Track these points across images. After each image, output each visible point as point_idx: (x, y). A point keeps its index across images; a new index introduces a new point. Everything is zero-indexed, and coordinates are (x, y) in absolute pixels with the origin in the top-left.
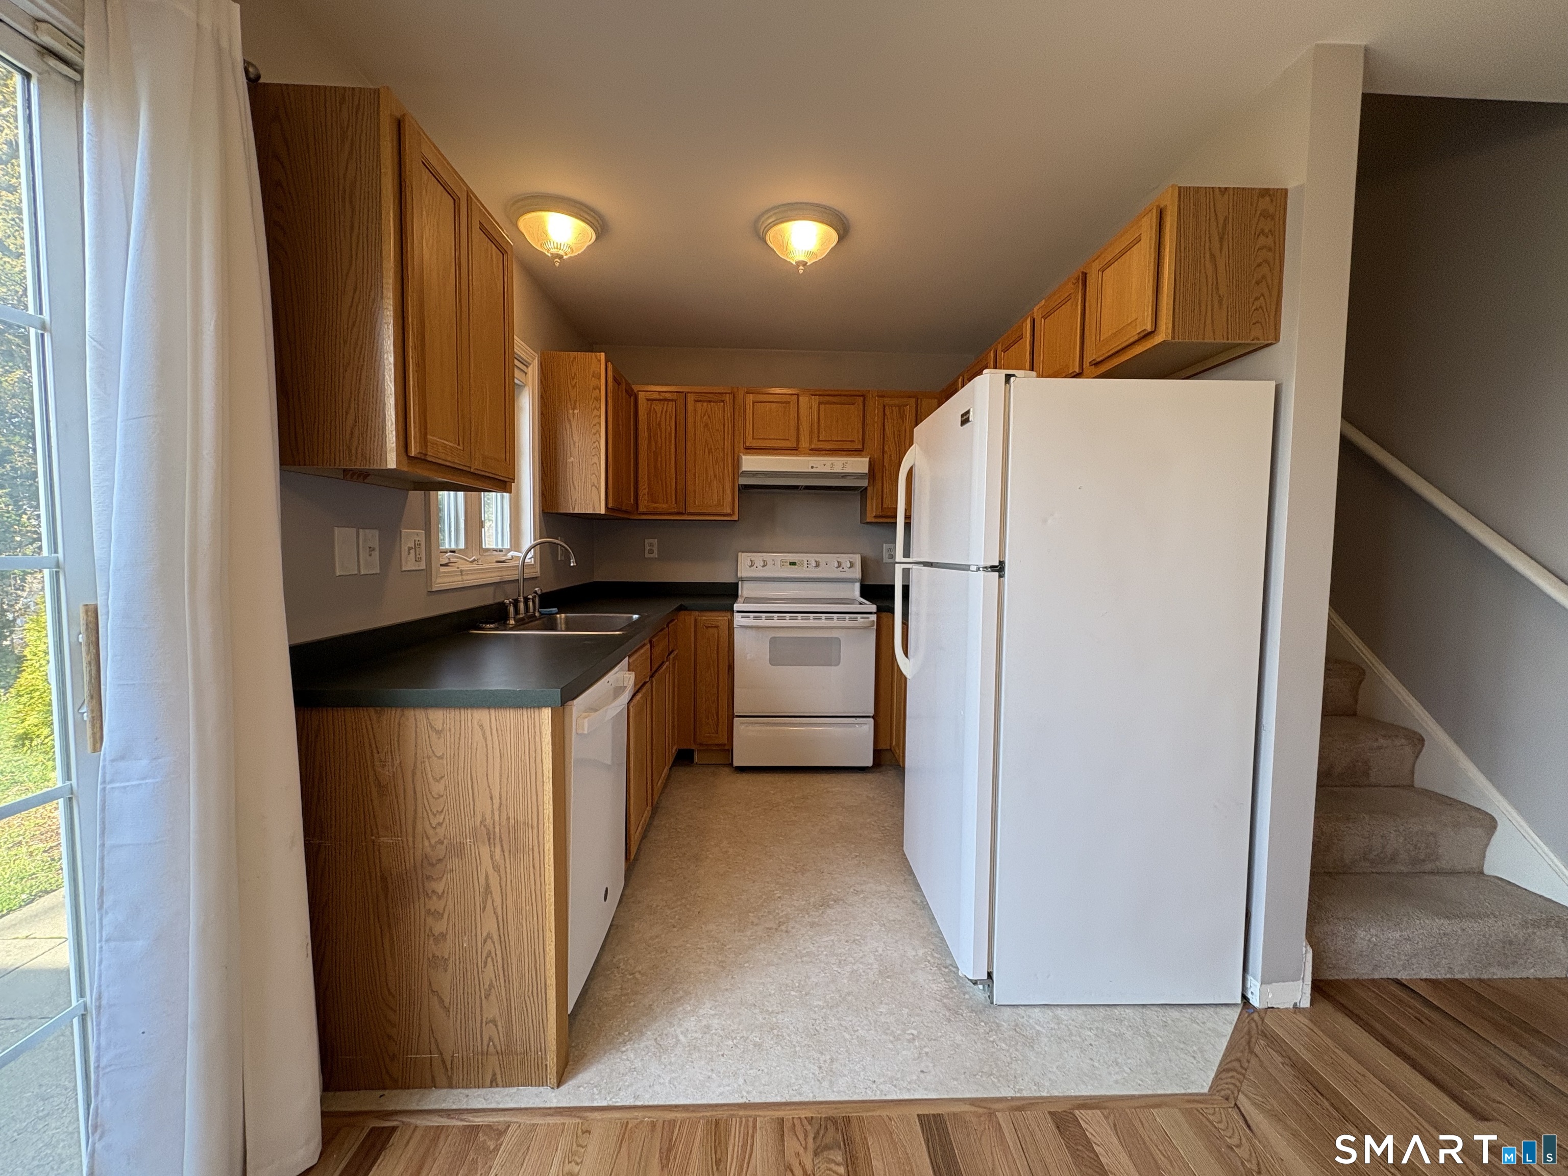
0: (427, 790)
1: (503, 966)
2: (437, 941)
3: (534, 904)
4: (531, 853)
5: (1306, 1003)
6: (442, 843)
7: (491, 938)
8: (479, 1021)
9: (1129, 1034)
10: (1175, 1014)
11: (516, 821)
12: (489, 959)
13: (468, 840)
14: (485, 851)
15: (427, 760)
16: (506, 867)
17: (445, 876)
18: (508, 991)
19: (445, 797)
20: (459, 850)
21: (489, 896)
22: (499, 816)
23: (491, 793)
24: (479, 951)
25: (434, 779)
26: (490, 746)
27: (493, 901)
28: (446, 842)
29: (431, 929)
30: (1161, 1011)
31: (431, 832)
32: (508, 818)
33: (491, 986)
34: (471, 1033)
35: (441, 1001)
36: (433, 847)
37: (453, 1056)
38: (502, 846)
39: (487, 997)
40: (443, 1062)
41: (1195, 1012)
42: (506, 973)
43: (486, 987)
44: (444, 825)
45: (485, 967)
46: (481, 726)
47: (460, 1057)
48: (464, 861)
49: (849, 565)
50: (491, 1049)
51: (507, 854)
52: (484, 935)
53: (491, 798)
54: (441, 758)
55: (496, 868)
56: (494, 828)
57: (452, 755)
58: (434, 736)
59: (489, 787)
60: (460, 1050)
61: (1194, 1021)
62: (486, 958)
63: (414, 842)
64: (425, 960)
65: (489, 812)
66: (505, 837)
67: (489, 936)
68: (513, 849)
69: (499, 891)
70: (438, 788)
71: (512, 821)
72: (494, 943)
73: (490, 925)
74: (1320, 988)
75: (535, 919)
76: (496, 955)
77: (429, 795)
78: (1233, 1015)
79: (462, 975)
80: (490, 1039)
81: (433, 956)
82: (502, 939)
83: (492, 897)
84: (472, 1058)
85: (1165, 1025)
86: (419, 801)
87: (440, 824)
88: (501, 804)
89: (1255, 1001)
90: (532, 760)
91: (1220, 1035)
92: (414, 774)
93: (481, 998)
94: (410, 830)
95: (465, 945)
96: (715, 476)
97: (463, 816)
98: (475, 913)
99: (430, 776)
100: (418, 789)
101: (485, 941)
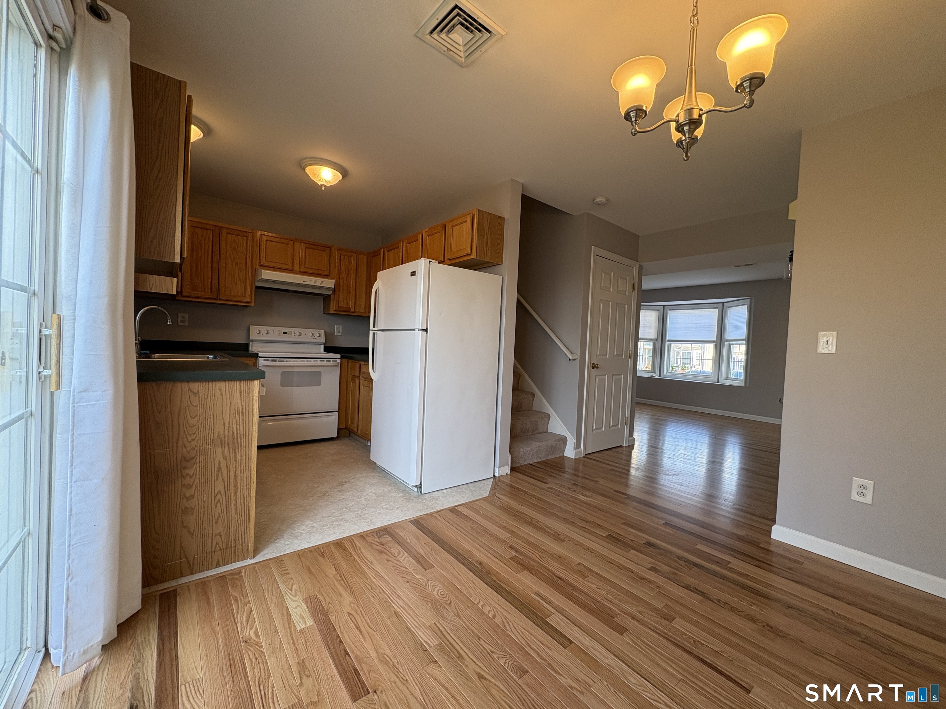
0: (186, 423)
1: (226, 505)
2: (188, 499)
3: (245, 473)
4: (244, 448)
5: (509, 473)
6: (194, 449)
7: (220, 493)
8: (210, 535)
9: (465, 490)
10: (476, 483)
11: (237, 434)
12: (219, 504)
13: (210, 446)
14: (219, 450)
15: (187, 408)
16: (230, 457)
17: (195, 465)
18: (228, 518)
19: (197, 425)
20: (204, 452)
21: (220, 472)
22: (228, 432)
23: (224, 422)
24: (213, 500)
25: (191, 417)
26: (225, 400)
27: (222, 474)
28: (196, 448)
29: (184, 495)
30: (472, 484)
31: (187, 444)
32: (233, 433)
33: (219, 516)
34: (206, 543)
35: (189, 530)
36: (189, 452)
37: (194, 558)
38: (229, 447)
39: (216, 523)
40: (188, 562)
41: (482, 482)
42: (228, 509)
43: (216, 517)
44: (196, 440)
45: (216, 508)
46: (220, 390)
47: (199, 557)
48: (206, 457)
49: (318, 335)
50: (218, 548)
51: (231, 451)
52: (216, 492)
53: (224, 424)
54: (196, 406)
55: (225, 458)
56: (225, 438)
57: (203, 404)
58: (192, 396)
59: (223, 419)
60: (199, 554)
61: (481, 484)
62: (217, 503)
63: (177, 451)
64: (180, 510)
65: (222, 432)
66: (231, 443)
67: (219, 492)
68: (235, 448)
69: (226, 469)
70: (192, 422)
71: (235, 434)
72: (221, 495)
73: (220, 487)
74: (512, 469)
75: (245, 480)
76: (222, 501)
77: (187, 426)
78: (492, 480)
79: (202, 514)
80: (217, 544)
81: (186, 508)
82: (227, 492)
83: (222, 472)
84: (205, 556)
85: (474, 486)
86: (181, 429)
87: (193, 440)
88: (229, 426)
89: (497, 475)
90: (247, 405)
91: (489, 485)
92: (179, 415)
93: (212, 524)
94: (175, 444)
95: (205, 499)
96: (240, 279)
97: (207, 435)
98: (212, 482)
99: (189, 416)
100: (181, 423)
101: (217, 495)
